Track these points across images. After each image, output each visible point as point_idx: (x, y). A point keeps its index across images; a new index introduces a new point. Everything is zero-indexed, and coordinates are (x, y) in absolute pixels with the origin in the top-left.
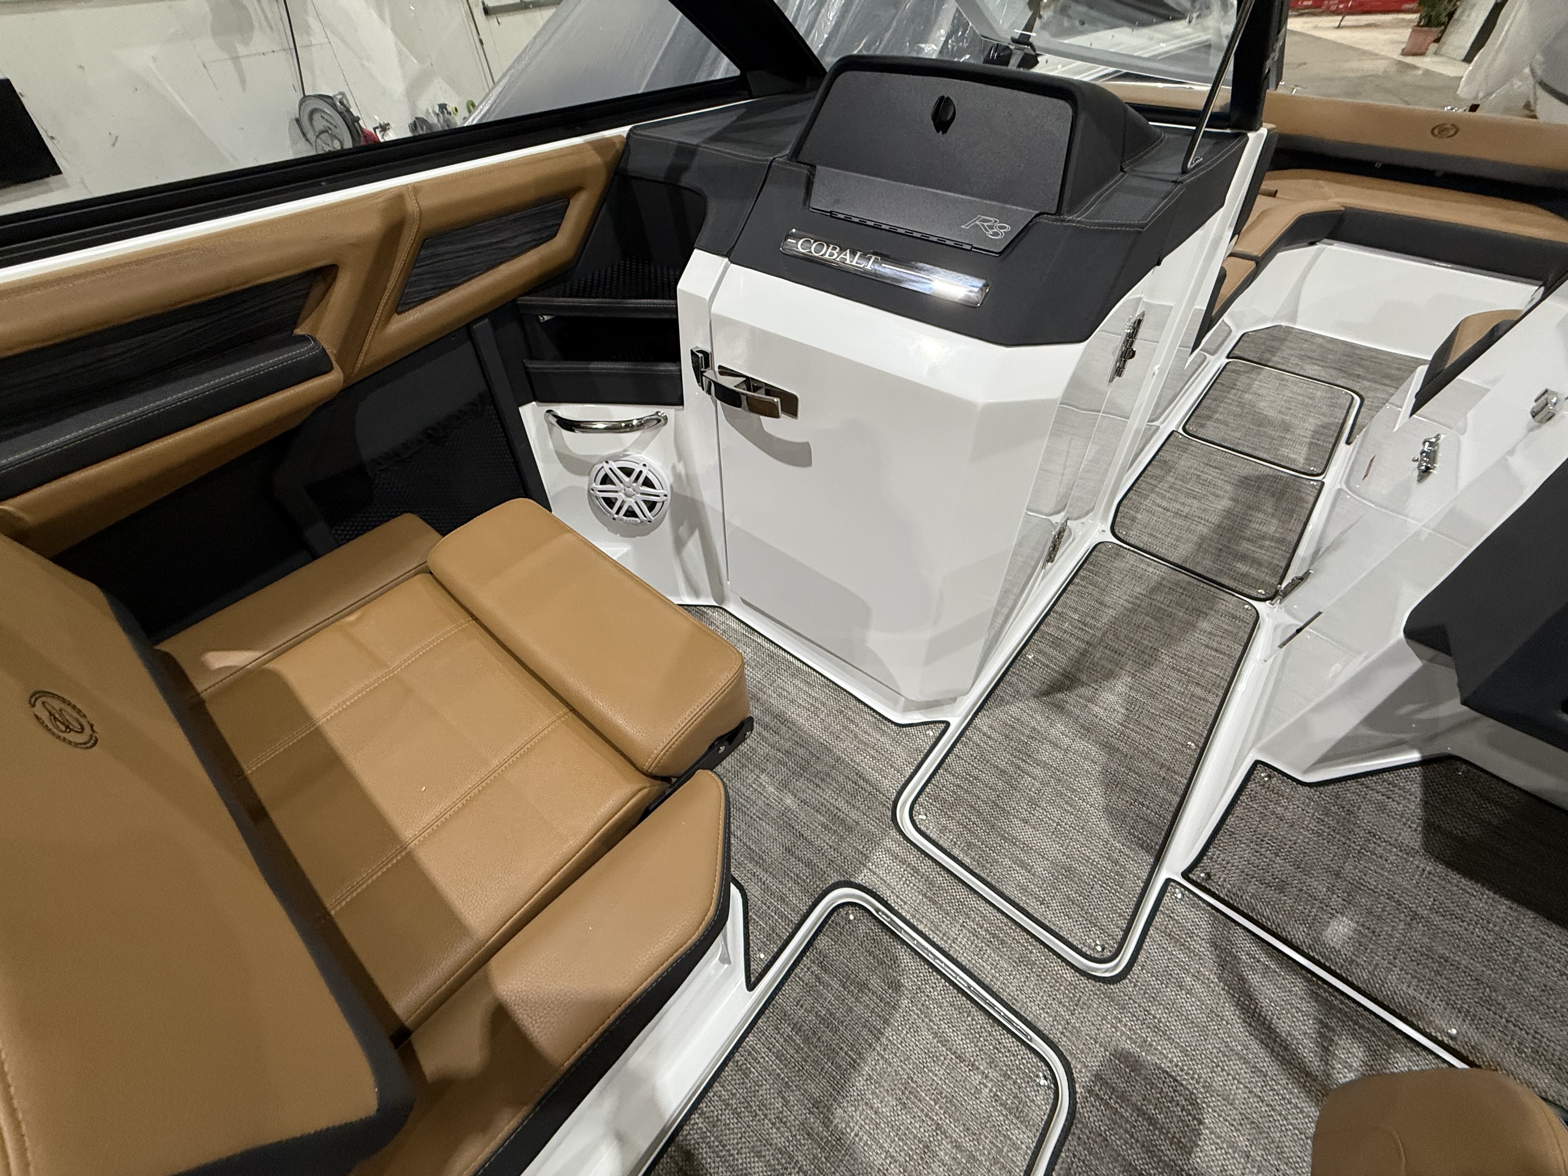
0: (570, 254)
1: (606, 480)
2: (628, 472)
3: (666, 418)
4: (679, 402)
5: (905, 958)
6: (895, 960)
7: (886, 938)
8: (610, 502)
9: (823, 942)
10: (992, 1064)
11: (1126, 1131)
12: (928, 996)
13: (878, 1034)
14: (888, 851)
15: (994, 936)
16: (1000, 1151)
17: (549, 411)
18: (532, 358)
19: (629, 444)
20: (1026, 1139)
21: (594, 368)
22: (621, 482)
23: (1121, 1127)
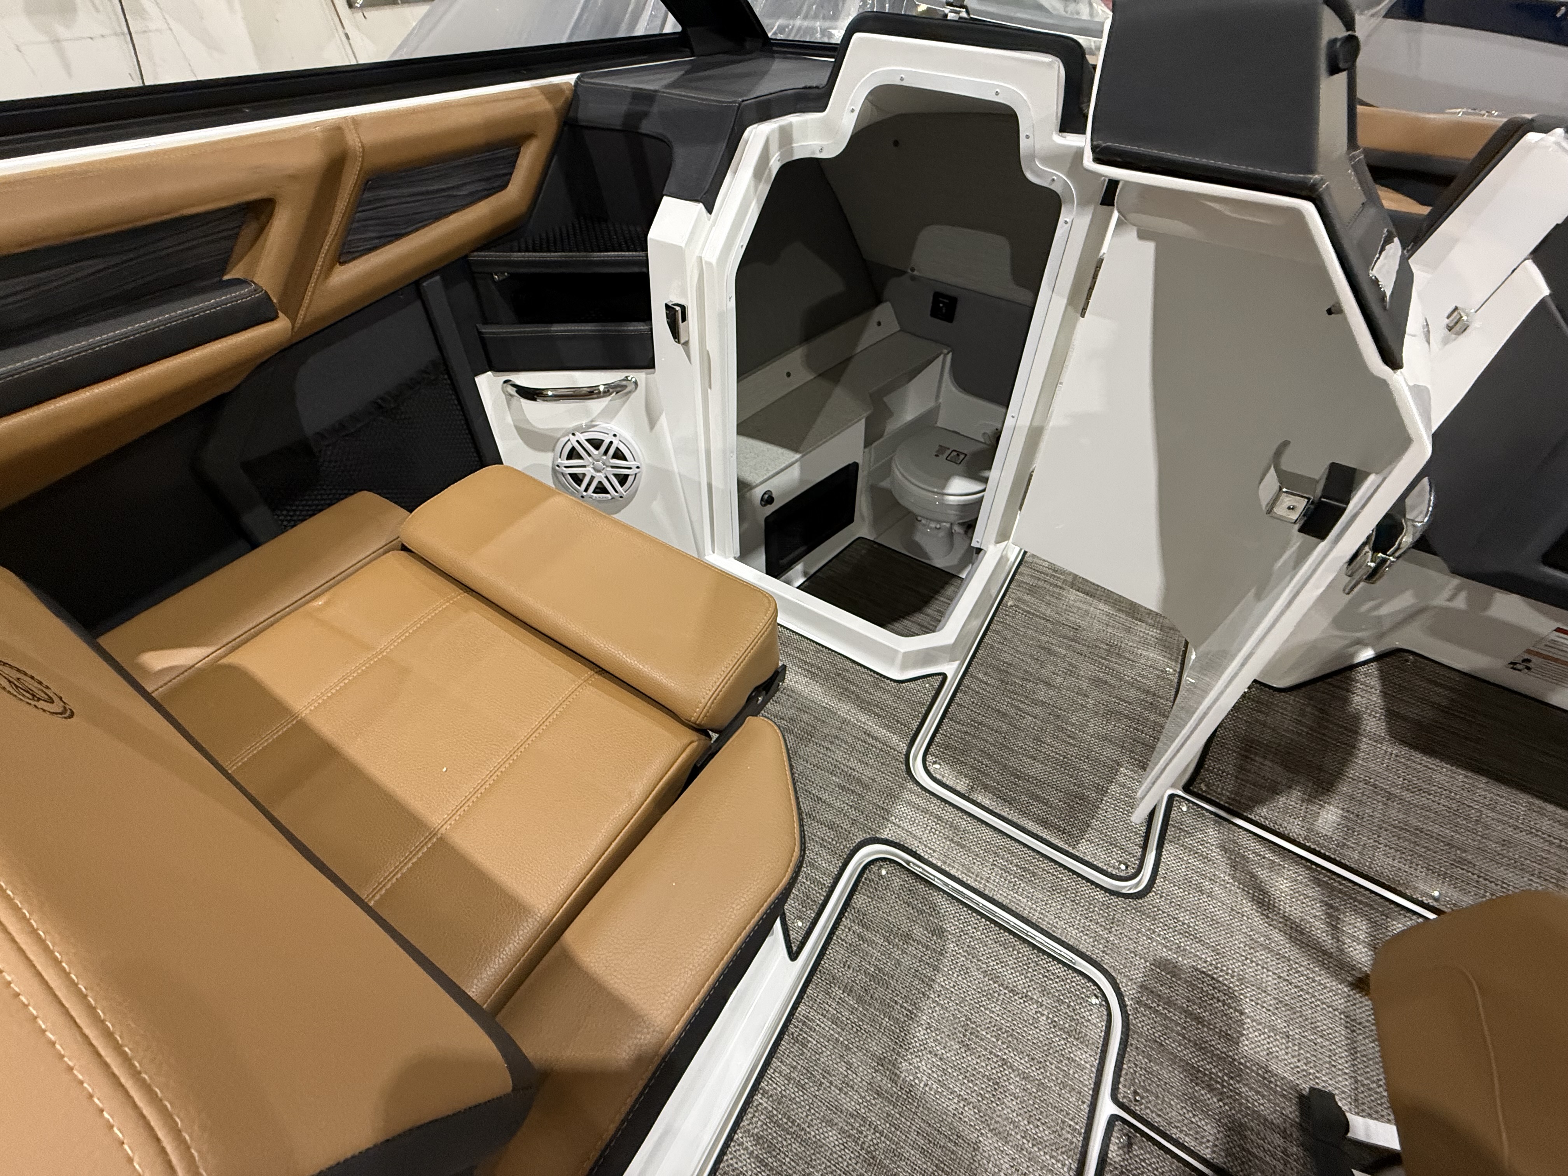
0: (523, 208)
1: (573, 454)
2: (596, 444)
3: (636, 383)
4: (650, 365)
5: (943, 903)
6: (934, 907)
7: (921, 887)
8: (577, 479)
9: (859, 900)
10: (1044, 991)
11: (1178, 1034)
12: (972, 937)
13: (929, 983)
14: (909, 803)
15: (1025, 870)
16: (1066, 1075)
17: (506, 382)
18: (486, 322)
19: (595, 414)
20: (1087, 1057)
21: (557, 331)
22: (590, 455)
23: (1172, 1031)
